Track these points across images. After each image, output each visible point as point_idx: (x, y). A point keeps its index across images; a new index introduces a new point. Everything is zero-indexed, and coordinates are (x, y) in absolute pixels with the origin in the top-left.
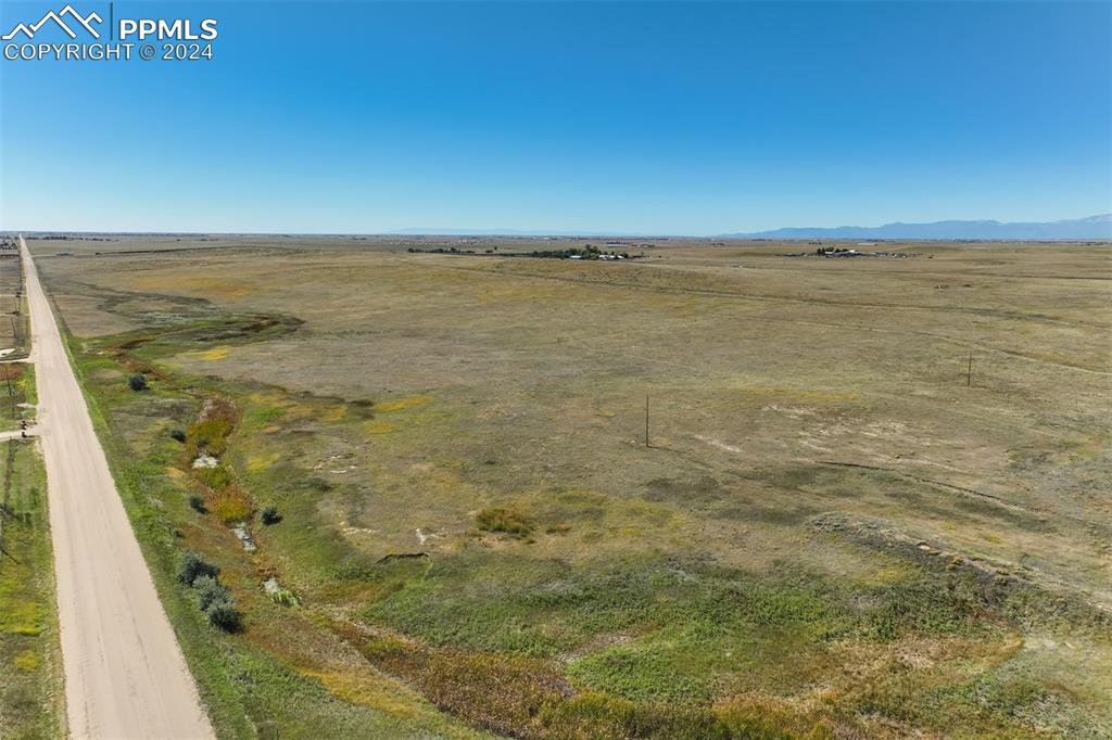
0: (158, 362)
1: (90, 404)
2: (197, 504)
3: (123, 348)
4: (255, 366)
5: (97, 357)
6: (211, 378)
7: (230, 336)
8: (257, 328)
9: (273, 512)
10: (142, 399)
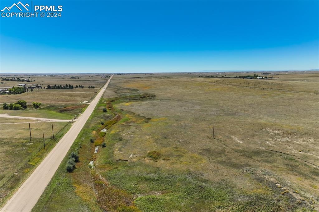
0: (115, 105)
1: (92, 114)
2: (92, 141)
3: (111, 101)
4: (134, 107)
5: (103, 103)
6: (121, 110)
7: (136, 99)
10: (103, 114)
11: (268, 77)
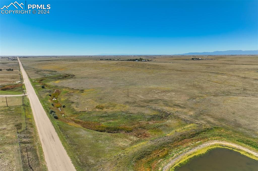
0: (47, 83)
1: (35, 90)
2: (53, 105)
3: (40, 81)
4: (64, 84)
5: (35, 82)
6: (56, 86)
7: (60, 78)
8: (66, 77)
9: (64, 106)
10: (44, 90)
11: (149, 60)
